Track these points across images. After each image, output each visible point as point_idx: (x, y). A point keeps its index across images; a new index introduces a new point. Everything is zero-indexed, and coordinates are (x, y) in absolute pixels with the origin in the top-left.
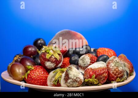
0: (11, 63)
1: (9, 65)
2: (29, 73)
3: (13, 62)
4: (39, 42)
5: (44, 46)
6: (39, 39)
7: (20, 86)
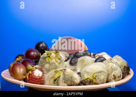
0: (13, 63)
1: (11, 65)
2: (30, 73)
3: (15, 62)
4: (41, 45)
5: (46, 51)
6: (42, 43)
7: (19, 85)
